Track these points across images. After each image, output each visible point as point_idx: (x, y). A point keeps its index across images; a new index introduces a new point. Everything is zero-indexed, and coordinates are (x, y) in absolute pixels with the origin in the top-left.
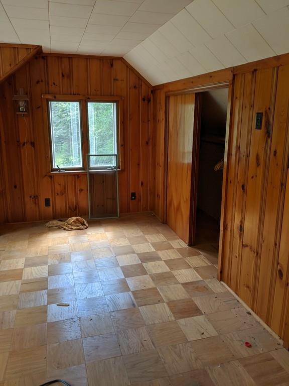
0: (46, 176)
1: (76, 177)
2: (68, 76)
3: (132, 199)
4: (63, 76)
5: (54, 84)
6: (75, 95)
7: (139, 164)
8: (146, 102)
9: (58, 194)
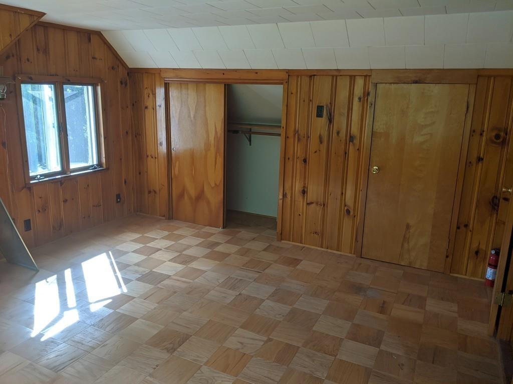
0: (23, 188)
1: (59, 183)
2: (45, 50)
3: (117, 202)
4: (38, 50)
5: (28, 60)
6: (53, 75)
7: (121, 159)
8: (124, 85)
9: (39, 211)
